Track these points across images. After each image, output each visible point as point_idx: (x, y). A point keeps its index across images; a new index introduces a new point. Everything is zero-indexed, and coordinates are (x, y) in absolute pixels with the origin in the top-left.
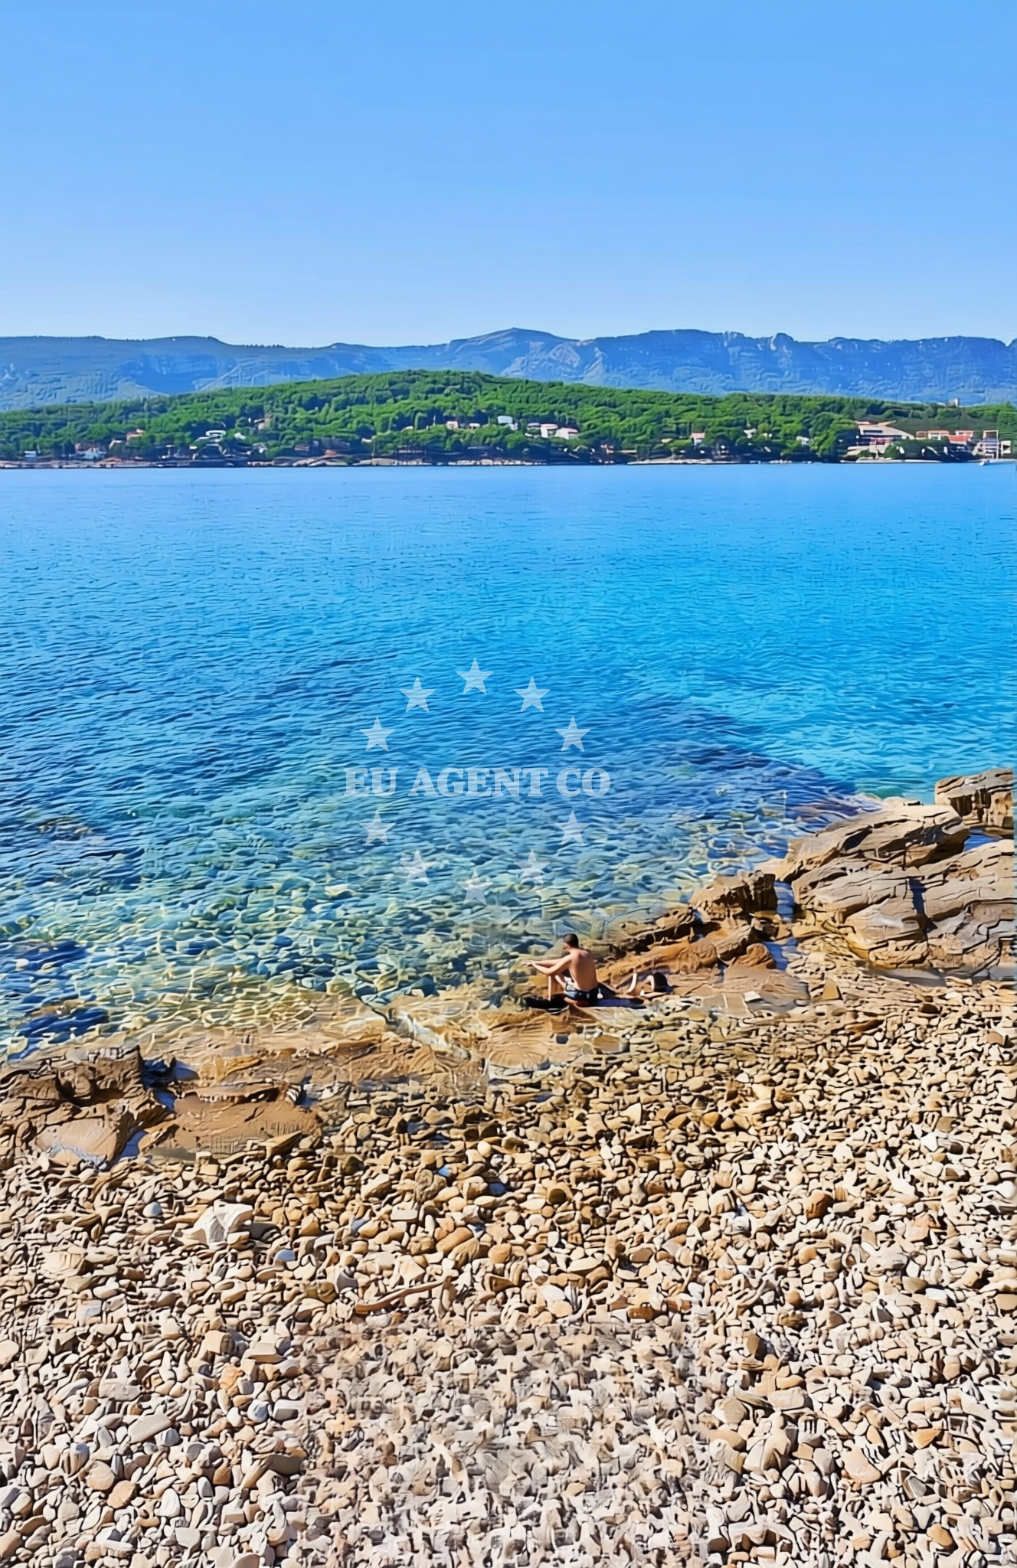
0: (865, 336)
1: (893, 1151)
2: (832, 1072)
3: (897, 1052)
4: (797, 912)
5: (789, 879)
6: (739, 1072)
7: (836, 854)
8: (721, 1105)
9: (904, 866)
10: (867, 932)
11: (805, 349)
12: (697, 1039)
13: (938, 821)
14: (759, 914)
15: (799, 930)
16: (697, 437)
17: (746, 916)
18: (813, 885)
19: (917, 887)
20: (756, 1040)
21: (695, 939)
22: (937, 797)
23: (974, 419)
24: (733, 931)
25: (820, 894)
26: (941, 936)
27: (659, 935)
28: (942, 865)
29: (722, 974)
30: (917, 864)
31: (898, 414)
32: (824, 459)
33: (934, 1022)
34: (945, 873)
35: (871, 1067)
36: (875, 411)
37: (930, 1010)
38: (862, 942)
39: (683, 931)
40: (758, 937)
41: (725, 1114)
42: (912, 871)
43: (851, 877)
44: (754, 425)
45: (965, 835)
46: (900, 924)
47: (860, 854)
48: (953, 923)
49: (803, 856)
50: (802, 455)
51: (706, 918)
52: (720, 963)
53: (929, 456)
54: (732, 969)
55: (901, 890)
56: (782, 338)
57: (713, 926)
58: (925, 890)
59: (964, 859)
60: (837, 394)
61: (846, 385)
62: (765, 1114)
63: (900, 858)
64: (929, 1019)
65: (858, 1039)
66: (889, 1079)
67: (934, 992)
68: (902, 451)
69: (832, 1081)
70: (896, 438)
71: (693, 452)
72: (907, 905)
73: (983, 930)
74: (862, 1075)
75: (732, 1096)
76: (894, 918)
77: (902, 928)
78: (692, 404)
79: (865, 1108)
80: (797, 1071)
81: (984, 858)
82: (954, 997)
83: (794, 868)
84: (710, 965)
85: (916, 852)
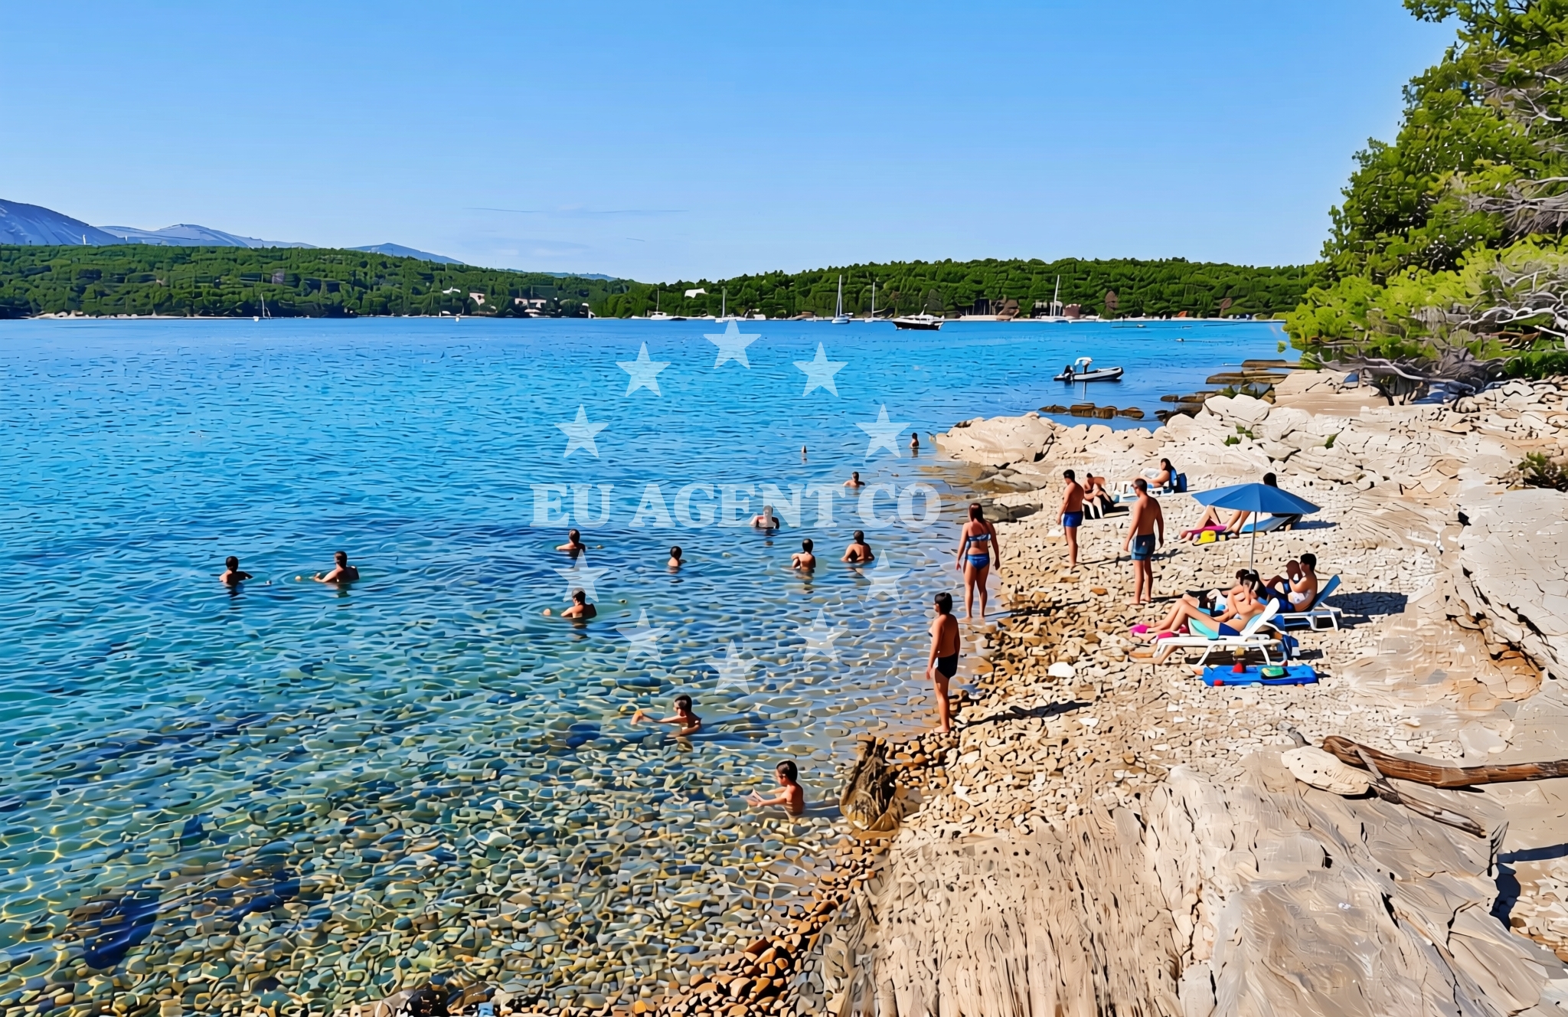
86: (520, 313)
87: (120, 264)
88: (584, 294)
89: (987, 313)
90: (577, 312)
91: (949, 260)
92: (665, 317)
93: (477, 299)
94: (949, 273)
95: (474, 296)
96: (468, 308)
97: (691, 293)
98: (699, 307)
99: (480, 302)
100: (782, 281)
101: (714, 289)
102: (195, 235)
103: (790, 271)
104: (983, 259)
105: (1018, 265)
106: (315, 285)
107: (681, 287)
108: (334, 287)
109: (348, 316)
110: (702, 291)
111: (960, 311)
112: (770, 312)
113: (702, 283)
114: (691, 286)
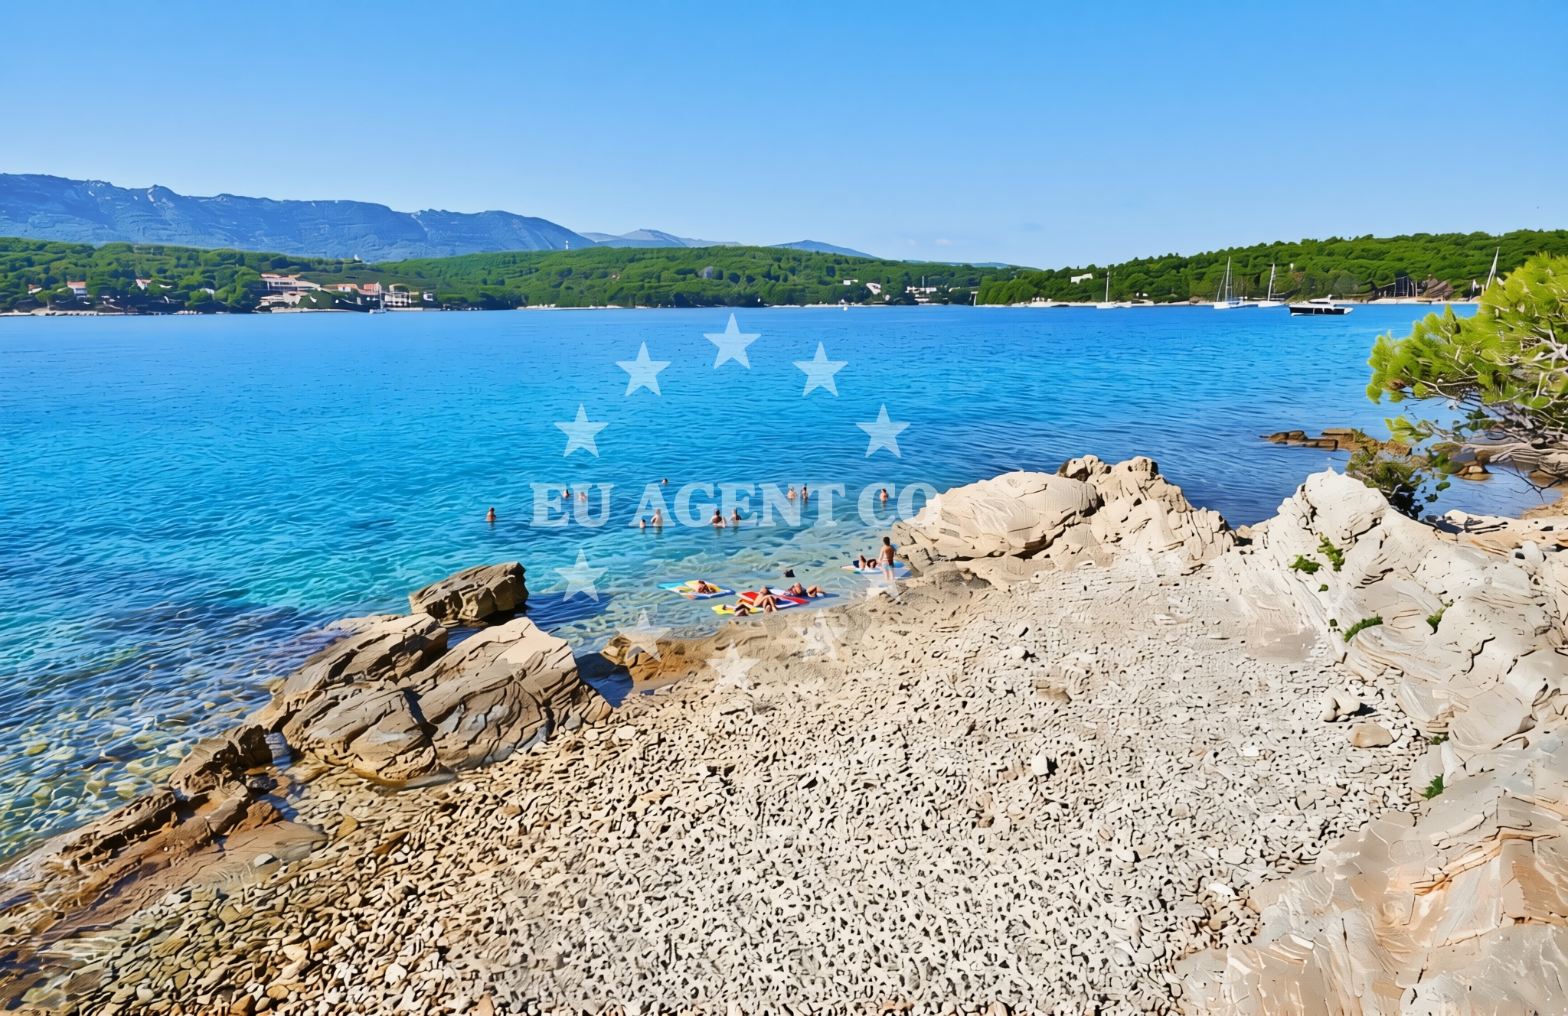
0: (256, 195)
1: (443, 951)
2: (365, 902)
3: (427, 858)
4: (295, 756)
5: (278, 727)
6: (263, 943)
7: (323, 686)
8: (250, 986)
9: (395, 679)
10: (373, 753)
11: (189, 204)
12: (205, 929)
13: (418, 630)
14: (250, 771)
15: (301, 772)
16: (76, 287)
17: (238, 776)
18: (307, 724)
19: (411, 696)
20: (279, 902)
21: (180, 822)
22: (414, 609)
23: (377, 273)
24: (226, 797)
25: (314, 732)
26: (444, 737)
27: (130, 833)
28: (430, 670)
29: (222, 850)
30: (407, 674)
31: (304, 268)
32: (233, 310)
33: (455, 816)
34: (435, 677)
35: (404, 882)
36: (281, 265)
37: (450, 808)
38: (369, 766)
39: (162, 817)
40: (254, 794)
41: (257, 995)
42: (405, 683)
43: (343, 705)
44: (147, 276)
45: (444, 637)
46: (403, 736)
47: (349, 680)
48: (453, 720)
49: (290, 697)
50: (208, 306)
51: (189, 794)
52: (218, 836)
53: (343, 306)
54: (234, 840)
55: (396, 704)
56: (162, 192)
57: (202, 800)
58: (421, 697)
59: (448, 659)
60: (237, 248)
61: (243, 239)
62: (303, 973)
63: (392, 673)
64: (450, 815)
65: (385, 859)
66: (424, 886)
67: (449, 790)
68: (314, 301)
69: (368, 910)
70: (308, 290)
71: (71, 303)
72: (405, 718)
73: (481, 718)
74: (396, 892)
75: (260, 972)
76: (397, 732)
77: (405, 740)
78: (61, 252)
79: (408, 921)
80: (330, 916)
81: (467, 653)
82: (468, 787)
83: (282, 712)
84: (206, 842)
85: (404, 664)
86: (910, 300)
87: (587, 264)
88: (972, 283)
89: (1411, 295)
90: (964, 299)
91: (1370, 237)
92: (1050, 303)
93: (872, 289)
94: (1368, 249)
95: (870, 285)
96: (864, 296)
97: (1076, 279)
98: (1085, 293)
99: (875, 292)
100: (1176, 264)
101: (1100, 274)
102: (650, 238)
103: (1186, 254)
104: (1411, 235)
105: (1458, 241)
106: (735, 278)
107: (1067, 273)
108: (750, 279)
109: (761, 305)
110: (1090, 276)
111: (1375, 292)
112: (1158, 295)
113: (1091, 269)
114: (1080, 272)
